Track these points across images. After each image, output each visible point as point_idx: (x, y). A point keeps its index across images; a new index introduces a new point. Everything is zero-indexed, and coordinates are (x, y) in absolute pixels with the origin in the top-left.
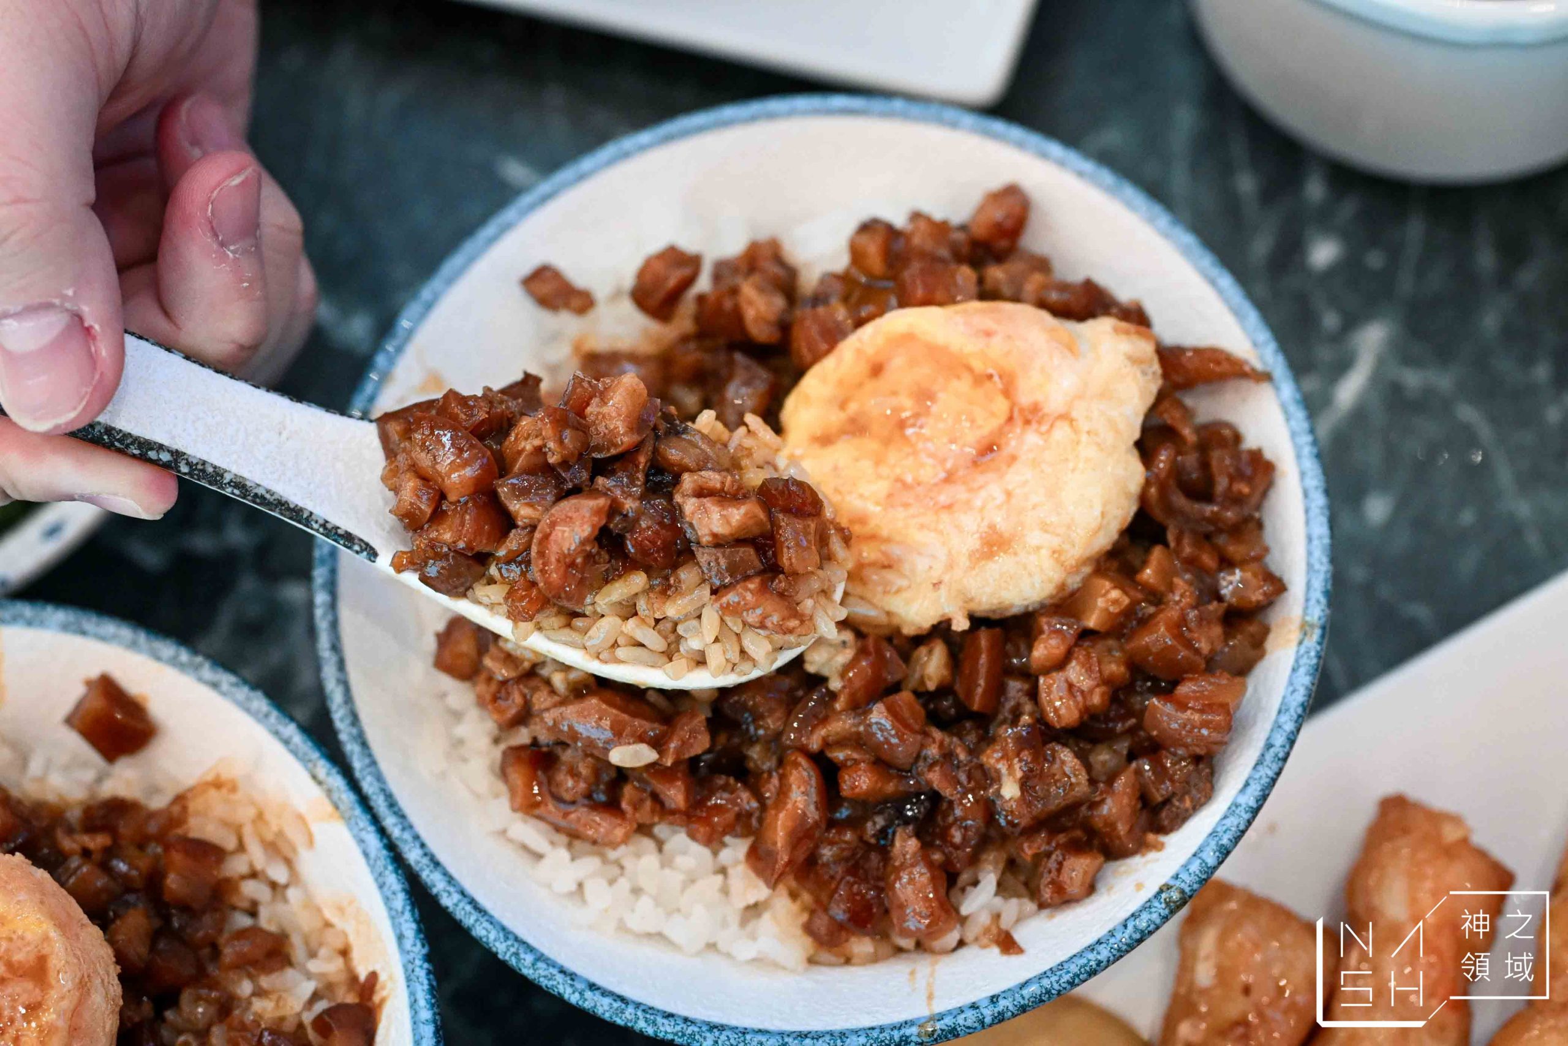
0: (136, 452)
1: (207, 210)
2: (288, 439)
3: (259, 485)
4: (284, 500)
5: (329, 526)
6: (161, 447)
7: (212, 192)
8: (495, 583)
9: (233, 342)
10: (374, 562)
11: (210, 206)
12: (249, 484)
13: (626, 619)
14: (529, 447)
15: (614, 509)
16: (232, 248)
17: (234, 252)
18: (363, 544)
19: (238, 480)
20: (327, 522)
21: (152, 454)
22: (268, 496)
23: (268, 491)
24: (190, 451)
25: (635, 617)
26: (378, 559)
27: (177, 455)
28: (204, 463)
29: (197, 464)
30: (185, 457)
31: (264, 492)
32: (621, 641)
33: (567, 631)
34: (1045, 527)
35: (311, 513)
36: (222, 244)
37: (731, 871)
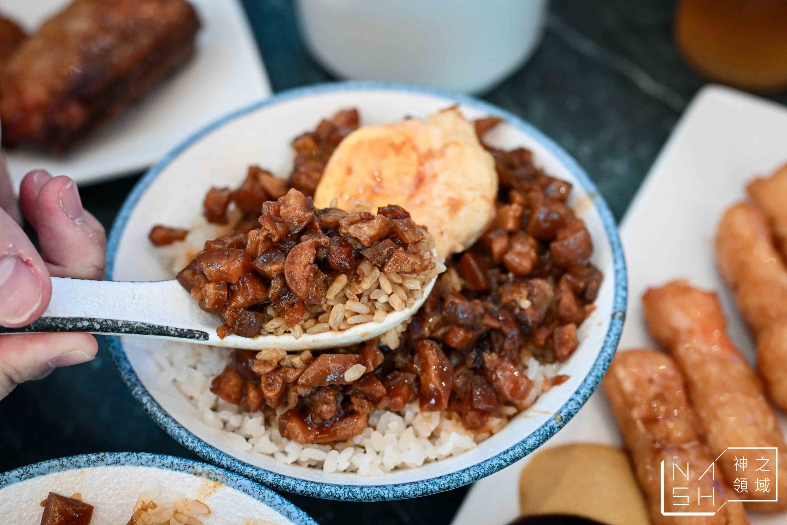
0: (71, 326)
1: (60, 203)
2: (139, 299)
3: (136, 322)
4: (151, 325)
5: (179, 330)
6: (82, 319)
7: (59, 194)
8: (272, 318)
9: (94, 266)
10: (208, 339)
11: (61, 202)
12: (131, 323)
13: (344, 303)
14: (261, 238)
15: (318, 246)
16: (77, 220)
17: (79, 222)
18: (199, 332)
19: (126, 323)
20: (177, 328)
21: (79, 325)
22: (143, 326)
23: (142, 324)
24: (96, 316)
25: (348, 300)
26: (210, 337)
27: (91, 320)
28: (106, 320)
29: (102, 322)
30: (96, 320)
31: (141, 325)
32: (347, 315)
33: (318, 325)
34: (471, 189)
35: (167, 327)
36: (72, 219)
37: (413, 423)
